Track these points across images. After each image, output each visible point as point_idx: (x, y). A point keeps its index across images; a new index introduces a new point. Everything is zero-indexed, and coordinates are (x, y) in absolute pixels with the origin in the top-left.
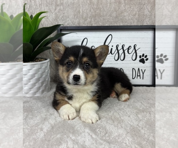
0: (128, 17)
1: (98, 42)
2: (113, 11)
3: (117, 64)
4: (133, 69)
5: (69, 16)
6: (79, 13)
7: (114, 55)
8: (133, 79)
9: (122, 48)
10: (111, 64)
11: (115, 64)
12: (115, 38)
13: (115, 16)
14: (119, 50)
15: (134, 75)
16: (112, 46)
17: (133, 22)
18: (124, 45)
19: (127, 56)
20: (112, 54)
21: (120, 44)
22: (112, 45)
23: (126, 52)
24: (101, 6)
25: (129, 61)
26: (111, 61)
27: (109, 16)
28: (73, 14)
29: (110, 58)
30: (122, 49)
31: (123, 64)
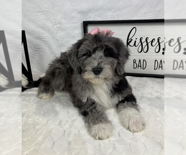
1: (122, 35)
14: (142, 42)
15: (156, 66)
19: (151, 48)
25: (152, 53)
30: (146, 42)
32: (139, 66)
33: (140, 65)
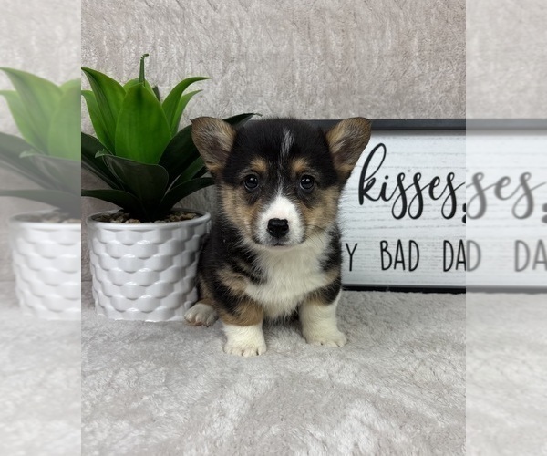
0: (431, 96)
2: (387, 77)
3: (401, 227)
4: (445, 242)
5: (262, 92)
6: (293, 83)
7: (392, 201)
8: (445, 270)
9: (412, 182)
10: (382, 228)
11: (395, 228)
12: (393, 153)
13: (393, 92)
16: (387, 177)
17: (445, 112)
18: (419, 174)
20: (385, 199)
21: (409, 171)
22: (386, 175)
23: (425, 193)
24: (354, 65)
26: (383, 220)
27: (375, 94)
28: (275, 85)
29: (381, 212)
31: (417, 227)
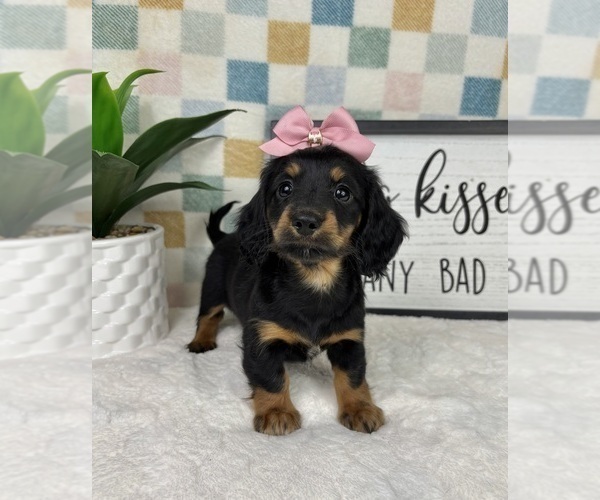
1: (399, 174)
3: (464, 244)
7: (453, 214)
9: (475, 192)
10: (442, 244)
11: (456, 244)
12: (454, 160)
14: (468, 199)
16: (447, 187)
18: (484, 183)
19: (495, 219)
20: (445, 211)
21: (472, 180)
22: (446, 183)
23: (491, 206)
25: (502, 235)
26: (443, 235)
29: (441, 226)
30: (478, 199)
31: (482, 243)
32: (459, 283)
33: (463, 280)
